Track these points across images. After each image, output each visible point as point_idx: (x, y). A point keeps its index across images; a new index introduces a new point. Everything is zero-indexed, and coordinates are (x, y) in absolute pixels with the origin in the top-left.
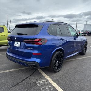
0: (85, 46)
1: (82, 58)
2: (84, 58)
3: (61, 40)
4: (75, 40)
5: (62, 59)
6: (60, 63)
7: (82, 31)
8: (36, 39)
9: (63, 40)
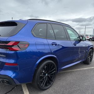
0: (90, 53)
1: (86, 69)
2: (88, 68)
3: (53, 45)
4: (75, 45)
5: (53, 71)
6: (51, 77)
7: (90, 36)
8: (9, 42)
9: (56, 45)
